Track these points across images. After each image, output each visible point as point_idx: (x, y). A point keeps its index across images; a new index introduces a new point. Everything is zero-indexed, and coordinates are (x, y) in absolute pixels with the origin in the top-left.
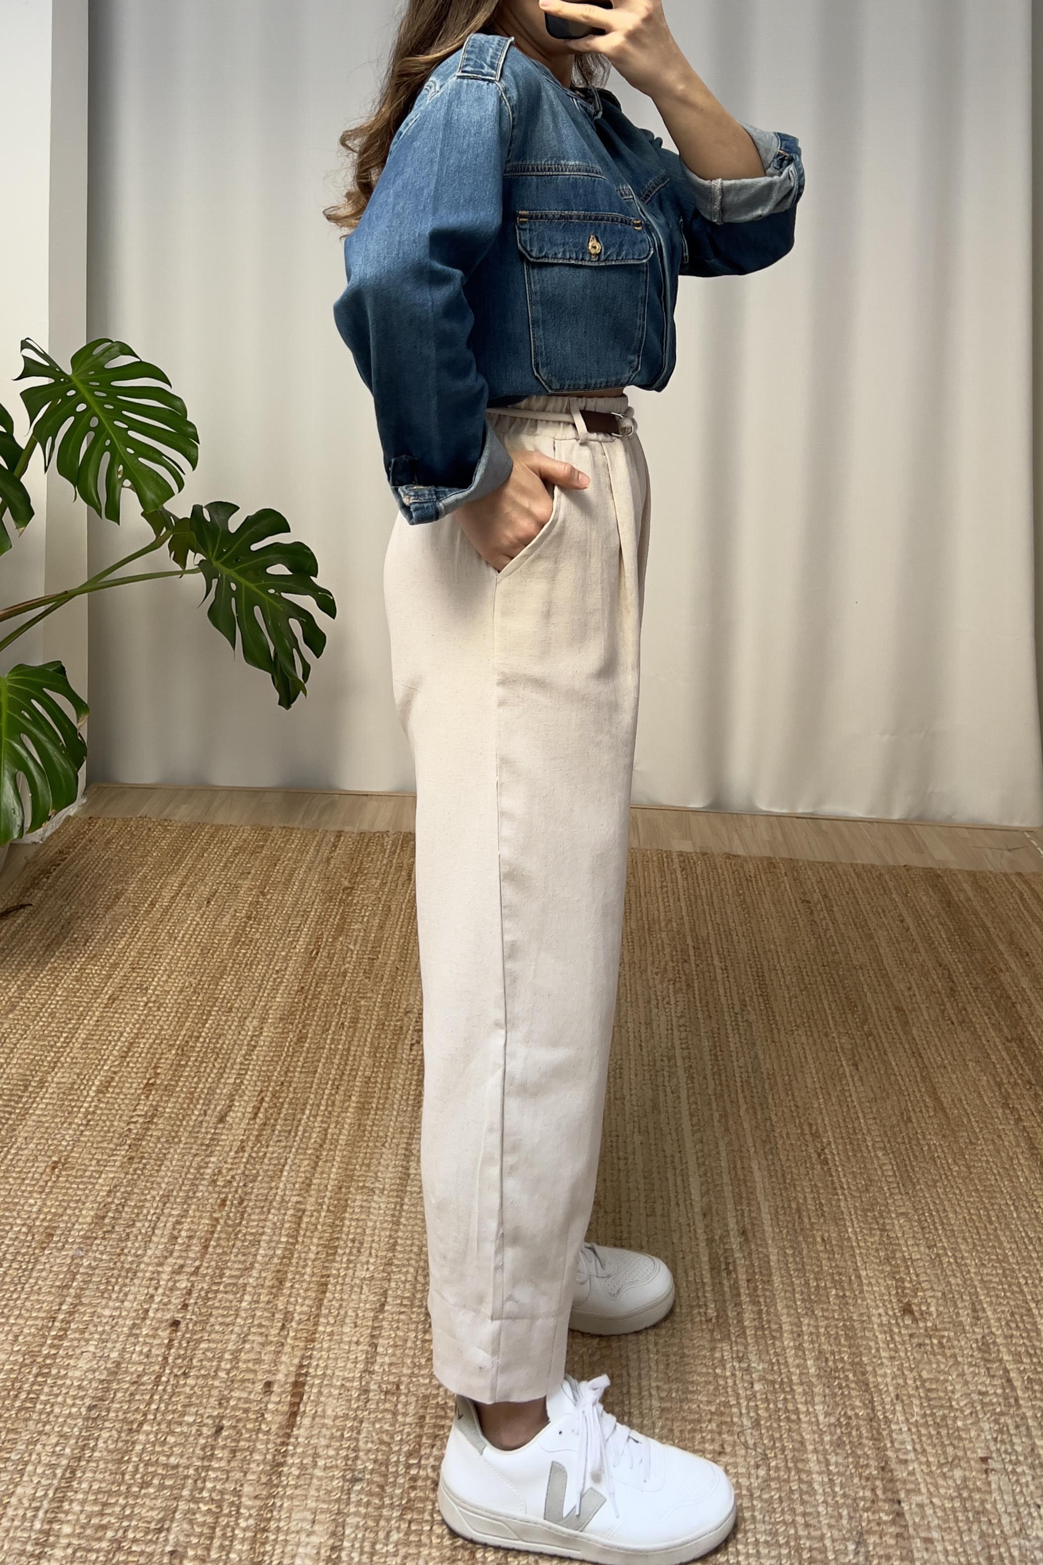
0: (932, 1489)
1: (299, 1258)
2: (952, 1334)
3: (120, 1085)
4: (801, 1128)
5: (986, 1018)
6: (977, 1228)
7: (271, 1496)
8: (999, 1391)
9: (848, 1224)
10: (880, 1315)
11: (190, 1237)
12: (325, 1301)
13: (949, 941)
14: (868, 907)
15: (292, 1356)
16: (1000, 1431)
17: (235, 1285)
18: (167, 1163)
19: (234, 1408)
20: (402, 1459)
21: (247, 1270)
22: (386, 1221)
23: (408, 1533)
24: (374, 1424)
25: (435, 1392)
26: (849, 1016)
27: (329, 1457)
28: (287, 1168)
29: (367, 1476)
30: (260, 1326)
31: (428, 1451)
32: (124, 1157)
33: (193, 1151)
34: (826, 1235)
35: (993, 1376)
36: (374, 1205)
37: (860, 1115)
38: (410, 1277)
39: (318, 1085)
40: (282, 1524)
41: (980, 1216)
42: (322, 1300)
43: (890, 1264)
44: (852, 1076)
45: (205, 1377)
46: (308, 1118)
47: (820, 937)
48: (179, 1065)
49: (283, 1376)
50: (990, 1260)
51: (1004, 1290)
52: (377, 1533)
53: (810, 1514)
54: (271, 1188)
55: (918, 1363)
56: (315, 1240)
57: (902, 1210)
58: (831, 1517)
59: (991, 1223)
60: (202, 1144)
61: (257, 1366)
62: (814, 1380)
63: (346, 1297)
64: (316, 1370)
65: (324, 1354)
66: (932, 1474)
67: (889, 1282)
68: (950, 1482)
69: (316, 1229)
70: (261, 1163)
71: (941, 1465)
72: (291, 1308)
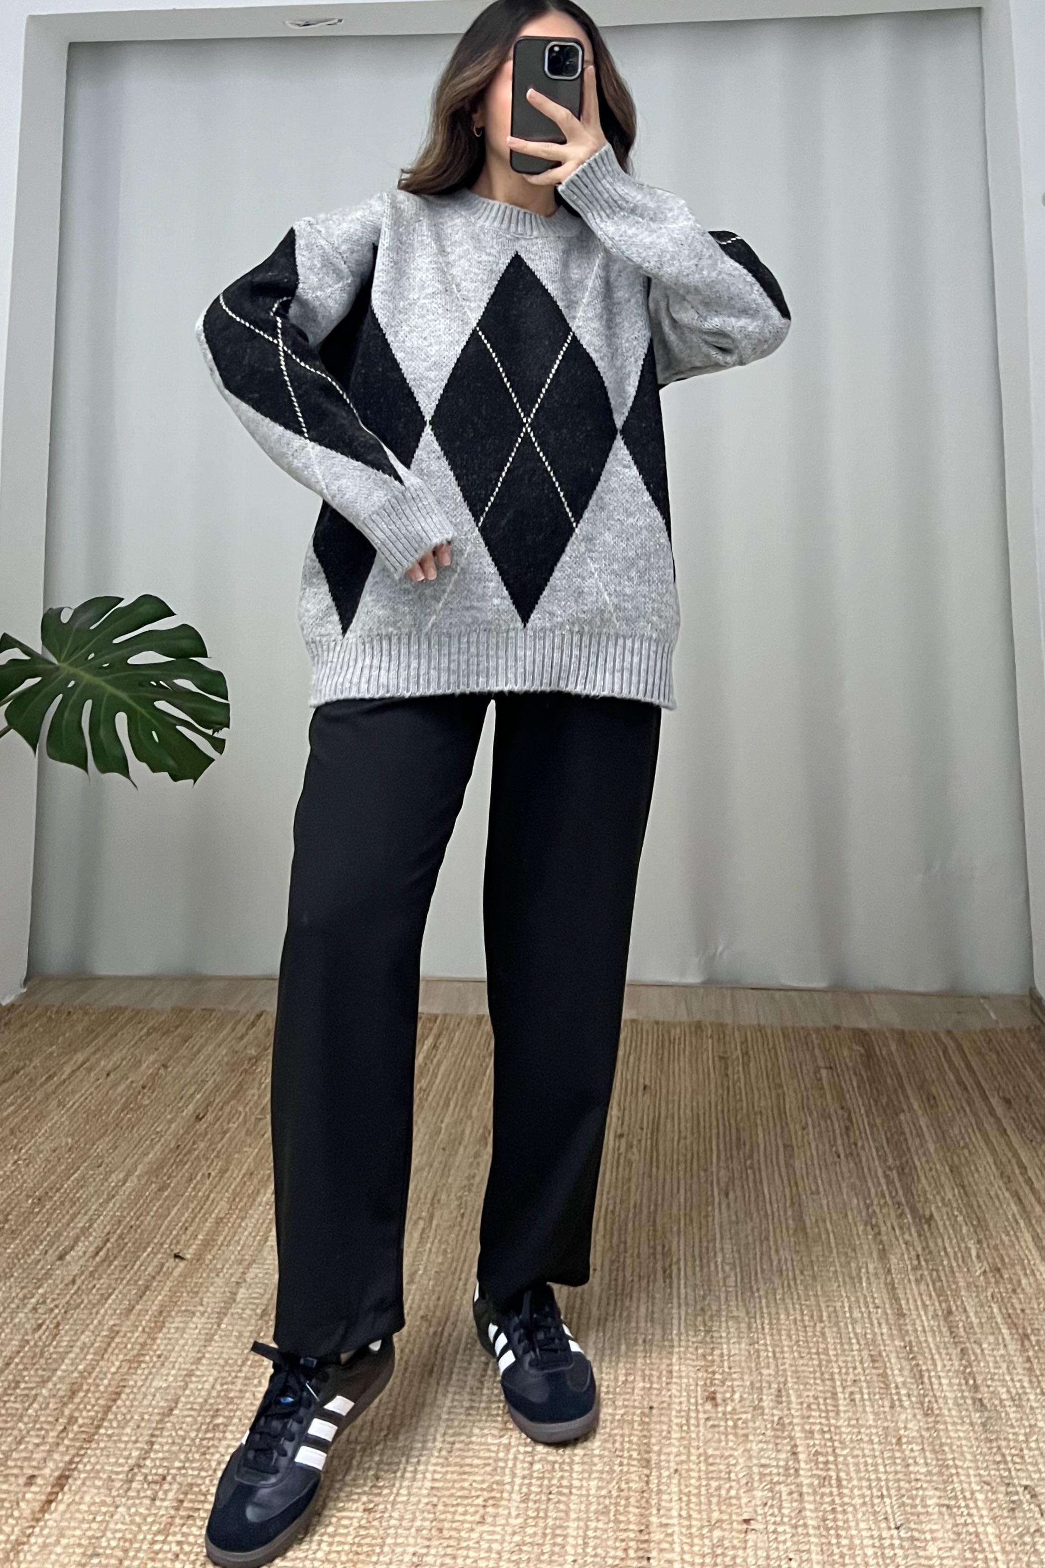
0: (686, 1548)
1: (100, 1372)
2: (749, 1416)
5: (874, 1151)
6: (805, 1327)
8: (782, 1463)
9: (675, 1326)
10: (681, 1403)
12: (114, 1408)
15: (66, 1453)
16: (773, 1498)
17: (26, 1395)
20: (149, 1537)
21: (44, 1382)
22: (197, 1339)
24: (129, 1509)
25: (199, 1481)
27: (73, 1536)
28: (113, 1297)
29: (108, 1552)
30: (41, 1429)
31: (177, 1529)
35: (778, 1451)
36: (190, 1325)
37: (718, 1236)
38: (207, 1386)
39: (167, 1228)
41: (812, 1317)
42: (111, 1407)
43: (706, 1360)
44: (720, 1204)
46: (148, 1255)
47: (728, 1088)
48: (32, 1212)
49: (50, 1470)
50: (809, 1353)
51: (815, 1378)
54: (91, 1314)
55: (706, 1442)
56: (121, 1357)
57: (735, 1314)
59: (821, 1321)
60: (33, 1278)
61: (25, 1464)
62: (596, 1460)
63: (136, 1403)
64: (85, 1465)
65: (98, 1452)
66: (691, 1536)
67: (700, 1375)
68: (707, 1541)
69: (126, 1347)
70: (88, 1295)
71: (702, 1527)
72: (76, 1414)
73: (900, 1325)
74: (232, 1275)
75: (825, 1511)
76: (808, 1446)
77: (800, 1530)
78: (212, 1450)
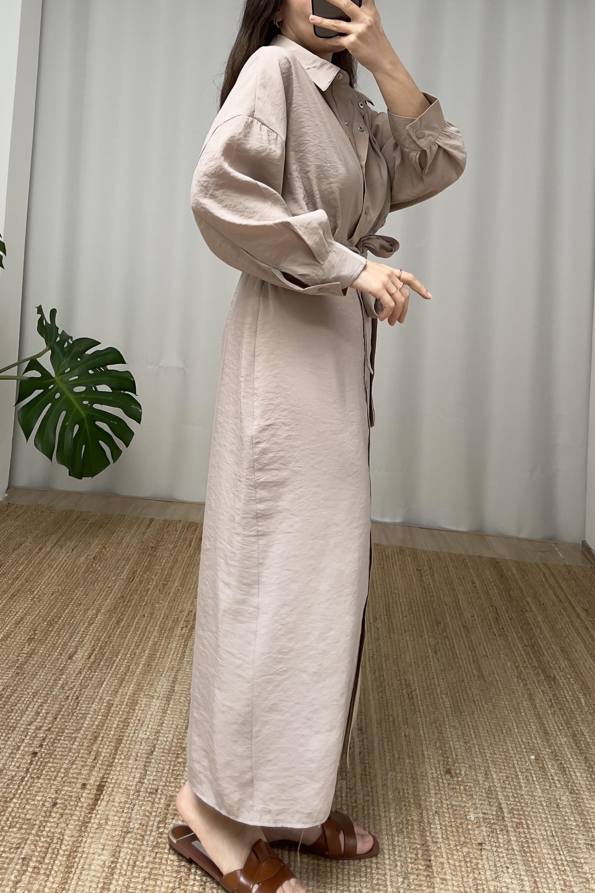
0: (450, 856)
1: (108, 727)
2: (472, 785)
3: (15, 637)
4: (401, 682)
5: (515, 634)
6: (494, 736)
7: (80, 836)
8: (494, 813)
9: (421, 729)
10: (432, 773)
11: (47, 713)
12: (120, 748)
13: (499, 594)
14: (455, 575)
15: (99, 772)
16: (492, 832)
17: (70, 737)
18: (37, 677)
19: (63, 795)
20: (156, 824)
21: (78, 730)
22: (158, 712)
23: (154, 858)
24: (141, 807)
26: (436, 628)
27: (114, 821)
28: (105, 683)
29: (135, 831)
30: (82, 757)
31: (170, 821)
32: (14, 672)
33: (53, 672)
34: (408, 733)
35: (492, 806)
36: (152, 704)
37: (435, 676)
38: (169, 739)
39: (127, 644)
40: (85, 849)
41: (497, 730)
42: (119, 747)
43: (442, 750)
44: (433, 658)
45: (48, 779)
46: (120, 660)
47: (425, 588)
48: (48, 630)
49: (93, 781)
50: (499, 751)
51: (504, 766)
52: (138, 857)
53: (379, 863)
54: (95, 692)
55: (451, 797)
56: (117, 719)
57: (453, 724)
58: (391, 865)
59: (502, 733)
60: (58, 669)
61: (78, 776)
62: (391, 801)
63: (132, 746)
64: (111, 780)
65: (117, 773)
66: (450, 849)
67: (440, 758)
68: (460, 853)
69: (119, 713)
70: (91, 680)
71: (456, 846)
72: (100, 750)
73: (547, 739)
74: (169, 676)
75: (522, 842)
76: (508, 805)
77: (510, 852)
78: (179, 777)
